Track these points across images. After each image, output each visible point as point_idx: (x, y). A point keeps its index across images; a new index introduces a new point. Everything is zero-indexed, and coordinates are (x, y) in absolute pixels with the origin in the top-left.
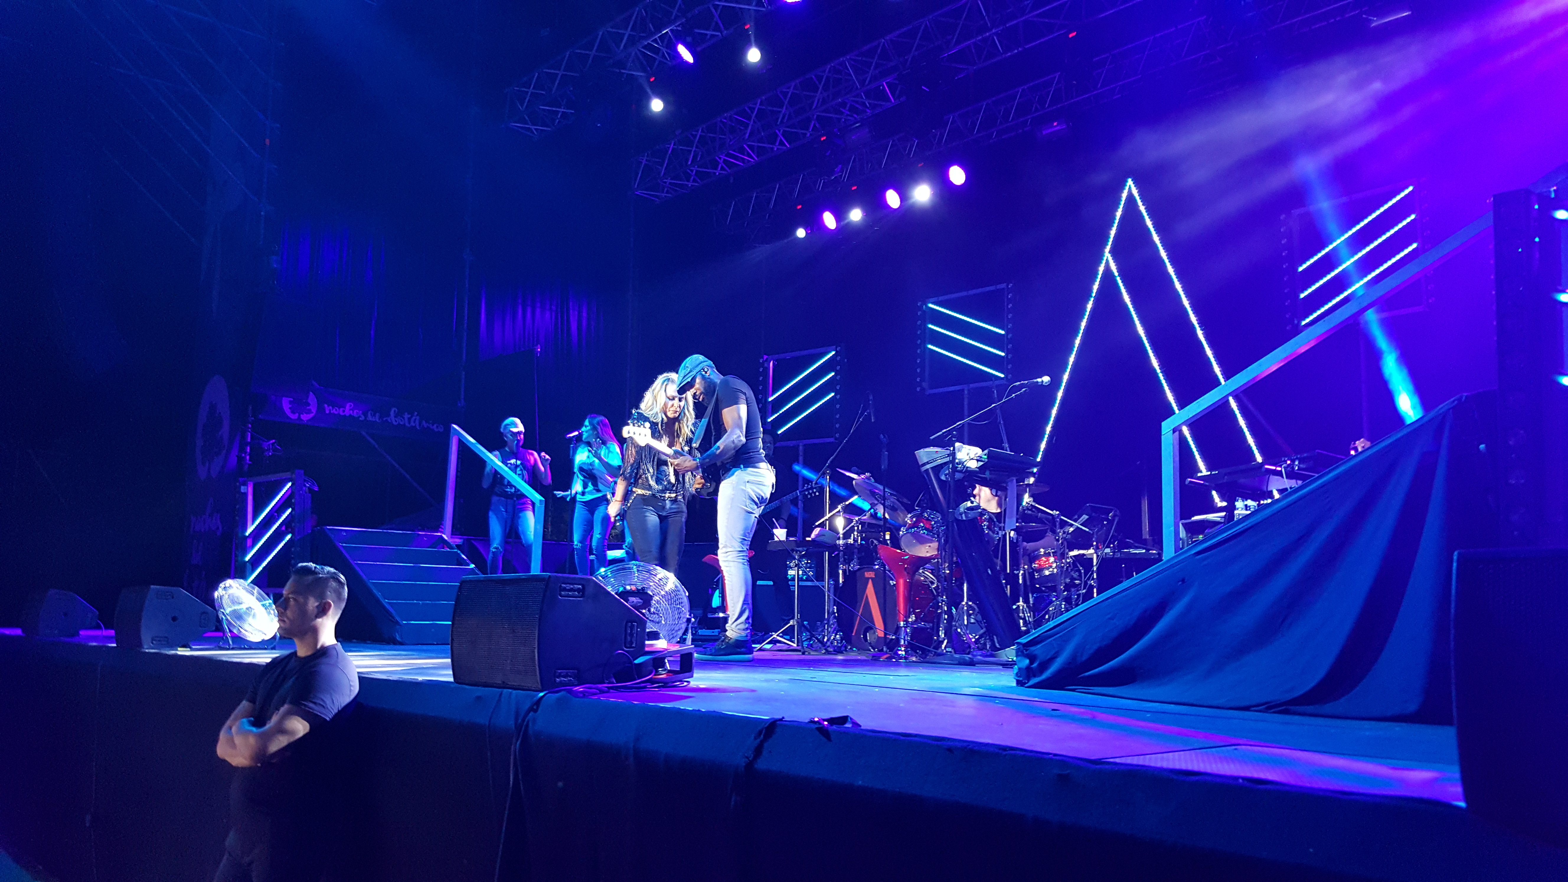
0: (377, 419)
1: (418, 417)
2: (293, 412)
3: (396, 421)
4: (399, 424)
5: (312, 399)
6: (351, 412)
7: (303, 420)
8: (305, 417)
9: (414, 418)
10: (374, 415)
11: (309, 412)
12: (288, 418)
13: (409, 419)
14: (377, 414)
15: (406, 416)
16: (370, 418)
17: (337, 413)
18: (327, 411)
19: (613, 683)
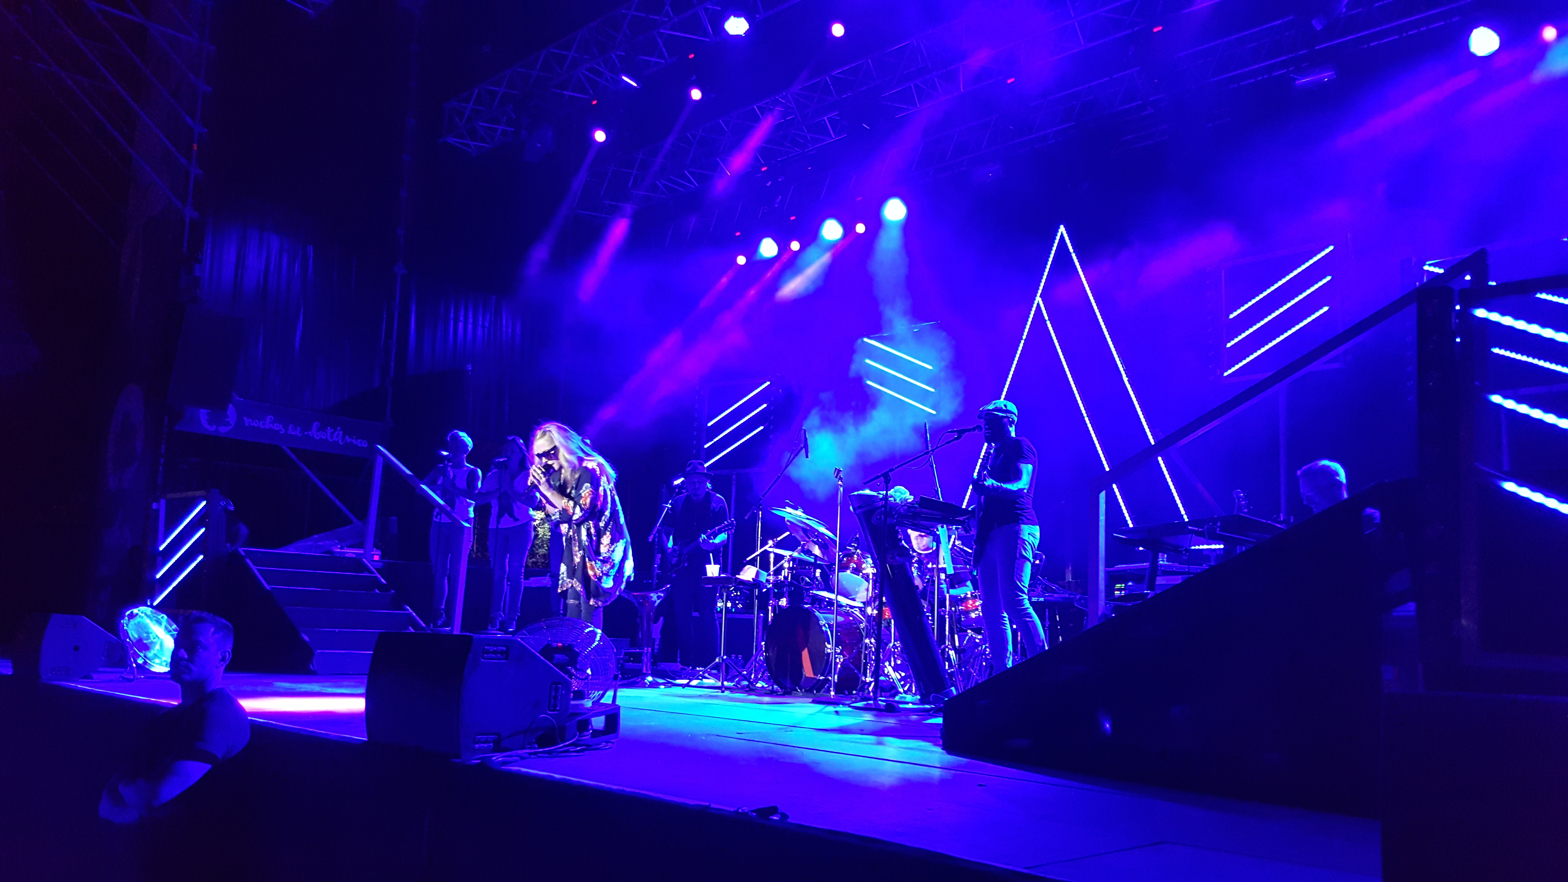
0: (297, 432)
1: (341, 434)
2: (210, 424)
3: (317, 436)
4: (321, 439)
5: (231, 411)
6: (272, 425)
7: (221, 433)
8: (223, 430)
9: (337, 432)
10: (294, 429)
11: (227, 424)
12: (205, 430)
13: (332, 434)
14: (299, 428)
15: (329, 430)
16: (291, 431)
17: (256, 425)
18: (247, 425)
19: (536, 749)
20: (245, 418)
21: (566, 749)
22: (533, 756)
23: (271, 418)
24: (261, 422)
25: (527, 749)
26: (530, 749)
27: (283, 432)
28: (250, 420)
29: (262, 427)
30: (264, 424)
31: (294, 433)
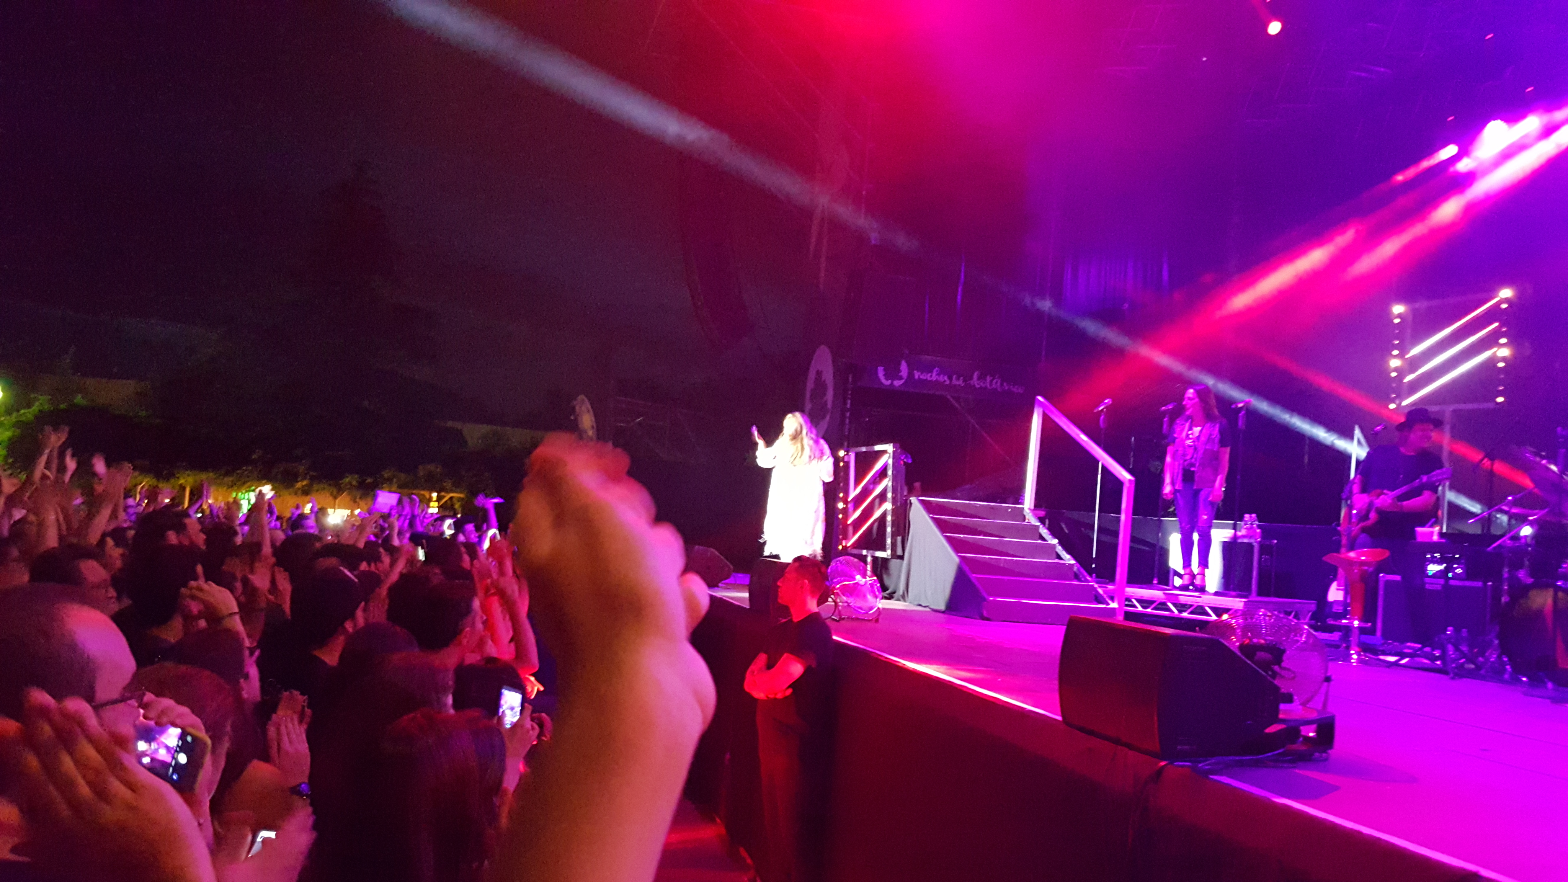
0: (960, 382)
1: (999, 381)
2: (887, 379)
3: (978, 384)
4: (981, 387)
5: (904, 366)
6: (937, 377)
7: (894, 386)
8: (897, 383)
9: (995, 381)
10: (958, 379)
11: (901, 378)
12: (882, 383)
13: (991, 381)
14: (962, 378)
15: (989, 378)
16: (955, 382)
17: (925, 378)
18: (916, 377)
20: (915, 372)
21: (1273, 759)
23: (937, 371)
24: (930, 374)
27: (948, 382)
28: (919, 373)
29: (929, 379)
30: (931, 376)
31: (957, 383)
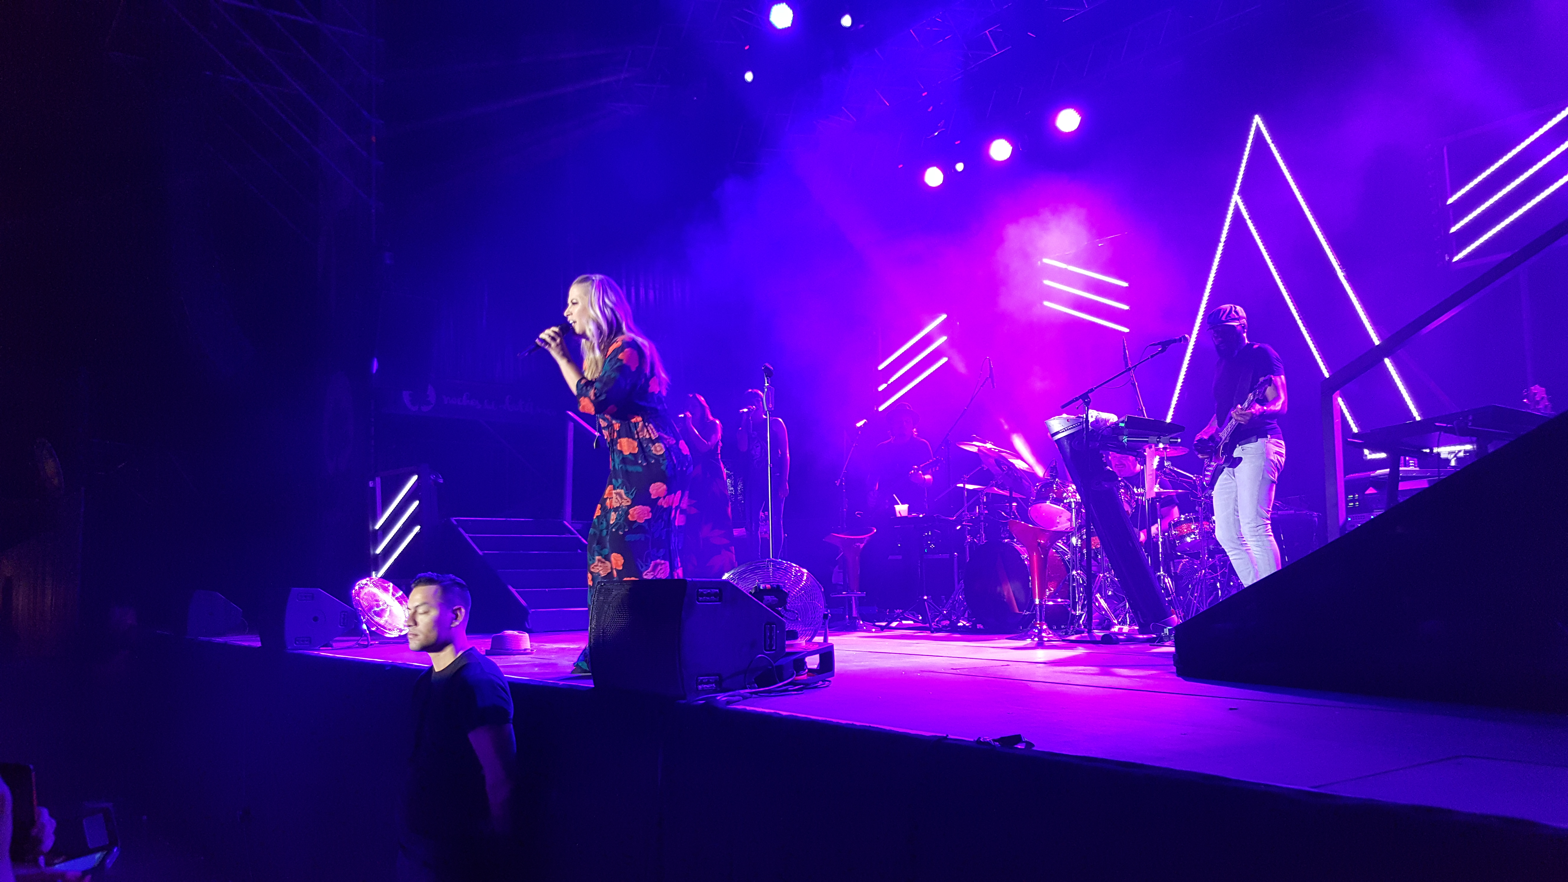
0: (492, 407)
1: (532, 404)
2: (413, 405)
3: (512, 409)
4: (514, 411)
5: (431, 391)
6: (468, 401)
7: (423, 411)
8: (425, 409)
9: (528, 404)
10: (490, 403)
11: (428, 404)
12: (408, 410)
13: (523, 406)
14: (493, 403)
15: (521, 402)
16: (486, 406)
17: (454, 403)
18: (446, 403)
19: (755, 688)
20: (444, 397)
21: (785, 688)
22: (754, 696)
23: (467, 395)
24: (459, 399)
25: (747, 689)
26: (750, 688)
27: (479, 407)
28: (448, 398)
29: (459, 404)
30: (461, 401)
31: (489, 408)
